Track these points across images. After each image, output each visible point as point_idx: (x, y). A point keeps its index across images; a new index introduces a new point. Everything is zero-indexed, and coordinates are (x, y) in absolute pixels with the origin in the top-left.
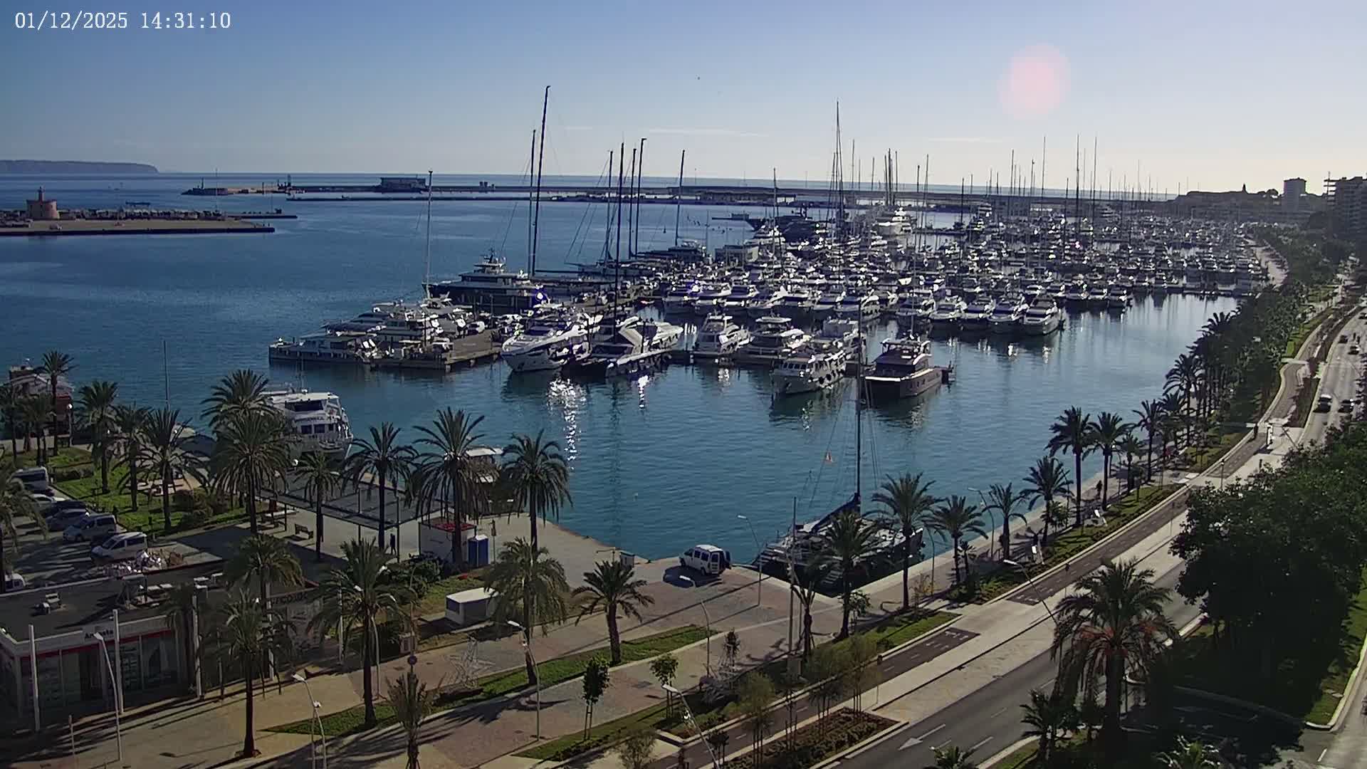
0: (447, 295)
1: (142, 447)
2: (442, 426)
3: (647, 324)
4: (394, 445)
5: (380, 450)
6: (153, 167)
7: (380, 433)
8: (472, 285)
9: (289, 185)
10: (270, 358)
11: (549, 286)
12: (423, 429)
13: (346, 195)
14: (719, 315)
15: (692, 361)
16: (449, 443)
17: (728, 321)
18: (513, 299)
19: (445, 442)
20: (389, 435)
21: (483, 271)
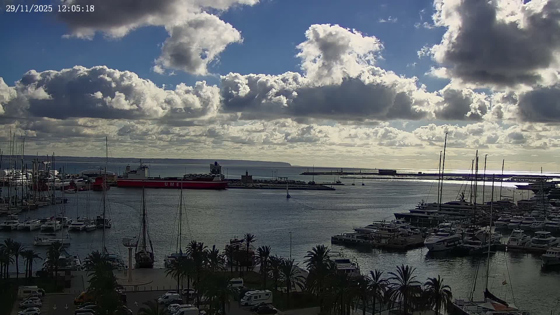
0: (403, 219)
1: (279, 273)
2: (400, 271)
3: (487, 233)
4: (380, 279)
5: (374, 280)
6: (289, 164)
7: (375, 274)
8: (414, 214)
9: (342, 172)
10: (332, 241)
11: (446, 216)
12: (392, 273)
13: (364, 176)
14: (518, 230)
15: (506, 250)
16: (403, 279)
17: (522, 232)
18: (431, 221)
19: (401, 279)
20: (378, 275)
21: (419, 209)
